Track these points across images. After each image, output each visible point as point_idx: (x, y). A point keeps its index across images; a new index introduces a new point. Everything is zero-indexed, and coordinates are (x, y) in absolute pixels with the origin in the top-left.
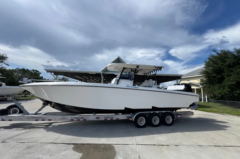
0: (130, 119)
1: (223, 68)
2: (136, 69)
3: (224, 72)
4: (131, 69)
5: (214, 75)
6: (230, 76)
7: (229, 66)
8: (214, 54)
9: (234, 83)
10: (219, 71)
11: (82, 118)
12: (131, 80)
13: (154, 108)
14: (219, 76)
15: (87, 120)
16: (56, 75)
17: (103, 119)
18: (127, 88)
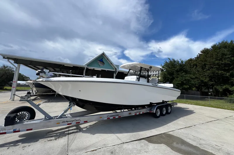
0: (152, 112)
1: (174, 72)
2: (148, 69)
3: (174, 74)
4: (145, 69)
5: (169, 76)
6: (177, 77)
7: (177, 71)
8: (168, 61)
9: (180, 82)
10: (171, 74)
11: (117, 115)
12: (145, 78)
13: (163, 102)
14: (171, 77)
15: (121, 117)
16: (17, 63)
17: (134, 114)
18: (152, 85)
